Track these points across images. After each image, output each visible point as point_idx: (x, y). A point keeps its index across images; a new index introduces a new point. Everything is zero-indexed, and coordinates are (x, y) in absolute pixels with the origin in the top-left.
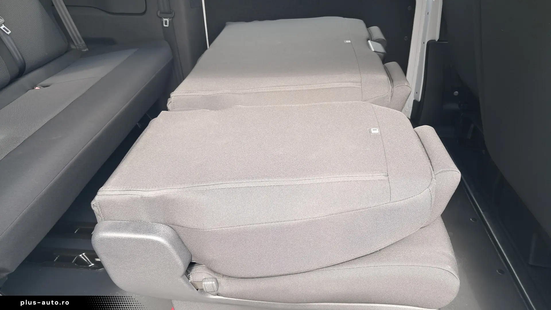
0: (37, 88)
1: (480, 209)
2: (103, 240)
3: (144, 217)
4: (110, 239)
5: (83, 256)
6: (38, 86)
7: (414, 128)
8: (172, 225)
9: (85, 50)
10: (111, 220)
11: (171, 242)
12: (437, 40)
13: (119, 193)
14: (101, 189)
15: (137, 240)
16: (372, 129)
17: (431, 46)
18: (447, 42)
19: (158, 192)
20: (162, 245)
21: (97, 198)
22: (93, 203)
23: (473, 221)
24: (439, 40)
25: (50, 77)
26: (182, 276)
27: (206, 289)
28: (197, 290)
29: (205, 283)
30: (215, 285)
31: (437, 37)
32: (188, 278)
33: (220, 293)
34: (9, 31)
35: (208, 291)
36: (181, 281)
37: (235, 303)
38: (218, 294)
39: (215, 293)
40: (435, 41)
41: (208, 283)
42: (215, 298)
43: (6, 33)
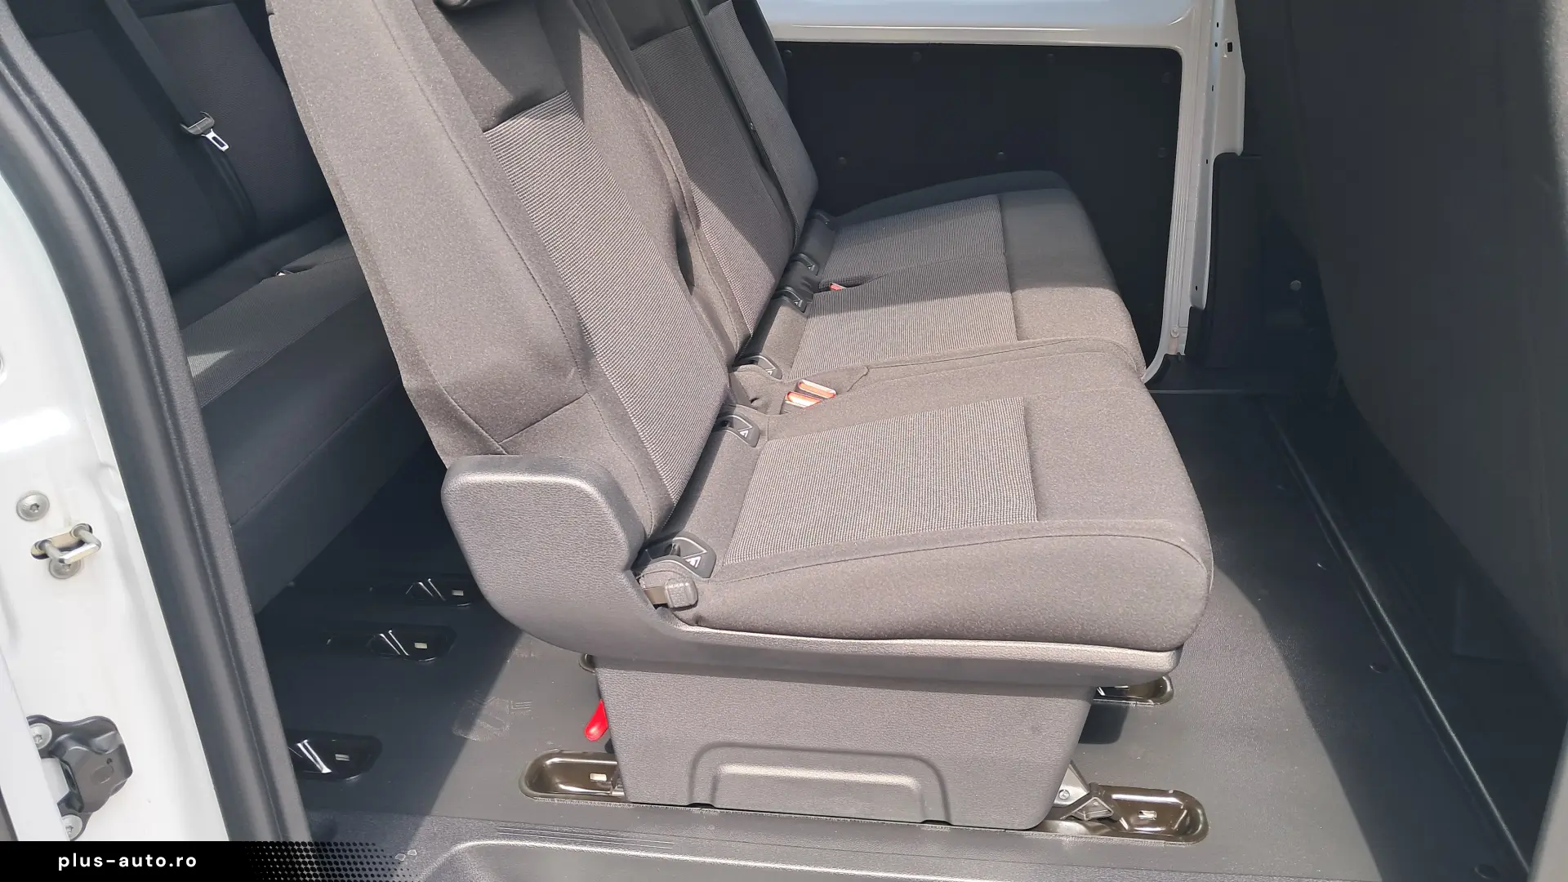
0: (281, 274)
1: (1344, 543)
2: (465, 490)
4: (478, 486)
5: (426, 584)
6: (285, 271)
11: (604, 492)
12: (1239, 153)
17: (1224, 167)
20: (587, 496)
23: (1324, 569)
24: (1243, 154)
25: (313, 250)
26: (625, 569)
27: (672, 601)
28: (656, 606)
29: (671, 587)
30: (690, 590)
31: (1238, 146)
32: (638, 581)
33: (701, 617)
34: (222, 145)
35: (676, 606)
36: (623, 579)
37: (734, 643)
38: (698, 621)
39: (688, 614)
40: (1234, 154)
41: (677, 585)
42: (692, 630)
43: (218, 148)
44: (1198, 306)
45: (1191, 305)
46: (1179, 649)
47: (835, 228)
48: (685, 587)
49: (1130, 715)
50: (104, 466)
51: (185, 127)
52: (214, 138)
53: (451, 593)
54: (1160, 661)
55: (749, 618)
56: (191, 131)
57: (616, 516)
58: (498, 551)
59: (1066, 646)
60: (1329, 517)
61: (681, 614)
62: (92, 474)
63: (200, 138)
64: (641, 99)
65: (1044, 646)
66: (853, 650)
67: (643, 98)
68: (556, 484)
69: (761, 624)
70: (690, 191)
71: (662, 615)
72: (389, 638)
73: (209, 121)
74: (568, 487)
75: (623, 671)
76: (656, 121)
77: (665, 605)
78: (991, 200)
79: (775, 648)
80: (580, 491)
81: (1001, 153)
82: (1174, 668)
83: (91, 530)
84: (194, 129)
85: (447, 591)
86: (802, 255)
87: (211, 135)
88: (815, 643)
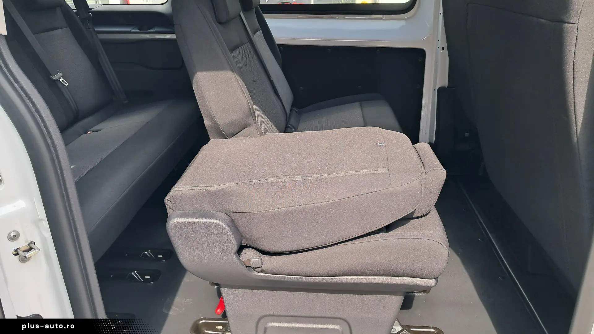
0: (89, 133)
1: (487, 231)
2: (176, 225)
3: (207, 207)
4: (181, 223)
5: (148, 252)
6: (90, 131)
7: (413, 144)
8: (227, 213)
9: (126, 102)
10: (180, 211)
11: (228, 225)
12: (446, 87)
13: (189, 188)
14: (174, 187)
15: (202, 223)
16: (379, 143)
17: (441, 91)
18: (454, 88)
19: (218, 187)
20: (222, 226)
21: (172, 193)
22: (167, 198)
23: (481, 241)
24: (447, 87)
25: (100, 123)
26: (235, 254)
27: (253, 265)
28: (246, 267)
29: (253, 260)
30: (260, 261)
31: (445, 83)
32: (240, 257)
33: (263, 270)
34: (66, 83)
35: (254, 267)
36: (234, 257)
37: (275, 279)
38: (262, 271)
39: (259, 269)
40: (444, 87)
41: (255, 260)
42: (260, 275)
43: (64, 85)
44: (431, 142)
45: (429, 142)
46: (437, 278)
47: (300, 114)
48: (258, 260)
49: (415, 298)
50: (41, 220)
51: (51, 77)
52: (63, 81)
53: (157, 256)
54: (430, 282)
55: (282, 270)
56: (54, 78)
57: (233, 234)
58: (187, 247)
59: (398, 278)
60: (482, 221)
61: (256, 269)
62: (37, 222)
63: (58, 80)
64: (235, 74)
65: (390, 278)
66: (320, 281)
67: (236, 73)
68: (210, 222)
69: (287, 272)
70: (252, 107)
71: (249, 270)
72: (135, 274)
73: (60, 74)
74: (215, 223)
75: (231, 289)
76: (241, 82)
77: (250, 267)
78: (357, 104)
79: (291, 280)
80: (219, 225)
81: (360, 86)
82: (436, 285)
83: (34, 244)
84: (55, 77)
85: (156, 255)
86: (289, 125)
87: (61, 80)
88: (306, 278)
